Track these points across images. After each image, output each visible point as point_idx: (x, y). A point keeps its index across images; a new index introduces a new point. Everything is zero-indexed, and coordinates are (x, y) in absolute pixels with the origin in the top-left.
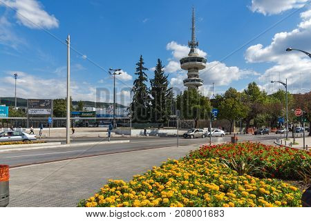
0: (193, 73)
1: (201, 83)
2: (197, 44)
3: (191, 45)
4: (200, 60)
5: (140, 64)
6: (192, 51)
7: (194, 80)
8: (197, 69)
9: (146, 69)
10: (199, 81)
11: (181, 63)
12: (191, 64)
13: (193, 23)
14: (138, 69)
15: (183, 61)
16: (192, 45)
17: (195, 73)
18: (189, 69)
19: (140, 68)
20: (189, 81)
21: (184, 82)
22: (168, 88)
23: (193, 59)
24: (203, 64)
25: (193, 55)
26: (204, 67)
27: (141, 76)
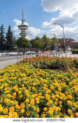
2: (25, 21)
4: (26, 26)
6: (23, 23)
7: (23, 34)
8: (25, 29)
10: (26, 34)
11: (19, 27)
12: (23, 28)
13: (23, 14)
16: (23, 21)
17: (24, 31)
20: (22, 34)
21: (20, 34)
22: (13, 36)
23: (24, 26)
24: (27, 28)
25: (23, 24)
26: (27, 29)
27: (2, 31)
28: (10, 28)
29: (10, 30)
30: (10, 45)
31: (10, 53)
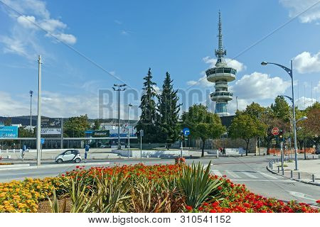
0: (221, 86)
1: (230, 97)
2: (225, 52)
3: (218, 54)
4: (228, 70)
5: (148, 78)
6: (219, 61)
8: (225, 80)
9: (154, 84)
10: (228, 94)
11: (208, 75)
12: (220, 75)
13: (220, 30)
14: (145, 84)
15: (209, 72)
16: (220, 54)
17: (224, 86)
18: (217, 81)
19: (148, 82)
20: (216, 95)
21: (212, 95)
22: (177, 104)
23: (220, 70)
24: (232, 75)
25: (221, 65)
26: (234, 79)
27: (149, 91)
28: (168, 81)
29: (169, 86)
30: (168, 129)
31: (167, 152)
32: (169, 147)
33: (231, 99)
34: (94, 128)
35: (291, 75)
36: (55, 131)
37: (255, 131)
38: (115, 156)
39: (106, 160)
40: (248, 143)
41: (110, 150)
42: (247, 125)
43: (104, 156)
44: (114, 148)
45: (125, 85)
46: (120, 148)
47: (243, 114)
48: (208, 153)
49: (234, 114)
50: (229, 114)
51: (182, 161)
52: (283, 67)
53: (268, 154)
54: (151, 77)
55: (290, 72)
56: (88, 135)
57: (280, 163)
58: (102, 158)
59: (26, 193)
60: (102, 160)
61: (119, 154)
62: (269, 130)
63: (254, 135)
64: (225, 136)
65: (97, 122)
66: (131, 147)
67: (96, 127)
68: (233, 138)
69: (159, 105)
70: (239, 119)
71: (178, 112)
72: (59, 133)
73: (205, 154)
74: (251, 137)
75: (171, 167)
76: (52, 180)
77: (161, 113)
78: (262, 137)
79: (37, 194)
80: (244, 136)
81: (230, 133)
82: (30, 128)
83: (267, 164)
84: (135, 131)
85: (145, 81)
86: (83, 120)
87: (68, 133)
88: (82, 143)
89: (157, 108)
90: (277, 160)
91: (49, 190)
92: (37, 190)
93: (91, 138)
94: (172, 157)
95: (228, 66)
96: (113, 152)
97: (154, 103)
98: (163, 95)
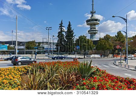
0: (93, 27)
1: (97, 32)
2: (95, 12)
4: (96, 20)
6: (92, 16)
7: (92, 31)
8: (95, 25)
10: (96, 31)
12: (92, 22)
13: (93, 2)
15: (88, 21)
16: (92, 13)
17: (94, 27)
18: (91, 25)
20: (90, 31)
21: (88, 31)
22: (74, 35)
23: (93, 20)
24: (98, 22)
25: (93, 18)
26: (99, 24)
27: (61, 30)
28: (69, 25)
29: (70, 27)
31: (69, 56)
32: (70, 54)
33: (97, 33)
34: (38, 46)
35: (126, 21)
36: (22, 47)
37: (108, 47)
38: (47, 58)
39: (44, 59)
40: (105, 52)
41: (45, 55)
42: (105, 44)
43: (42, 57)
44: (47, 54)
45: (51, 27)
46: (49, 54)
47: (103, 39)
48: (87, 56)
49: (99, 40)
50: (96, 40)
51: (76, 60)
52: (122, 18)
53: (114, 57)
54: (62, 24)
55: (126, 20)
56: (35, 49)
57: (120, 61)
58: (42, 58)
59: (15, 72)
60: (42, 59)
61: (49, 57)
62: (115, 46)
63: (108, 48)
64: (94, 49)
65: (39, 43)
66: (53, 54)
67: (39, 45)
68: (98, 50)
69: (66, 36)
70: (101, 42)
71: (74, 39)
72: (24, 48)
73: (86, 57)
74: (106, 50)
75: (72, 62)
76: (25, 67)
77: (67, 39)
78: (111, 50)
79: (19, 73)
80: (103, 49)
81: (97, 48)
82: (12, 46)
83: (114, 62)
84: (55, 47)
85: (60, 25)
86: (33, 42)
87: (28, 48)
88: (33, 52)
89: (65, 37)
90: (118, 60)
91: (24, 71)
92: (20, 71)
93: (37, 50)
94: (71, 58)
95: (96, 18)
96: (46, 56)
97: (63, 35)
98: (67, 31)
